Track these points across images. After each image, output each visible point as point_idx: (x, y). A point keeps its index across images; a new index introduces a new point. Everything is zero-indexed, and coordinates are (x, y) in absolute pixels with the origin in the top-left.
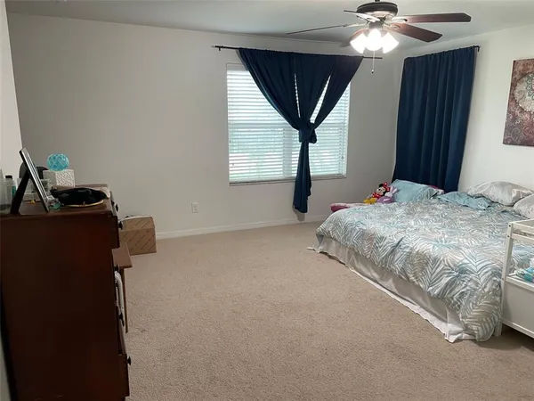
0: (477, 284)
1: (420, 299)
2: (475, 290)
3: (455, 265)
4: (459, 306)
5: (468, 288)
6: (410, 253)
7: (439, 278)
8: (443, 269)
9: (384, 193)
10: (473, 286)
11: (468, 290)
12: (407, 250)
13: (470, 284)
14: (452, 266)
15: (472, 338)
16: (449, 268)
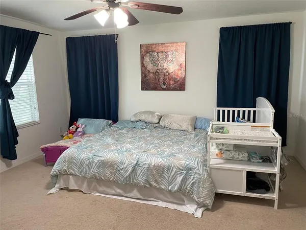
0: (200, 175)
1: (162, 196)
2: (200, 178)
3: (182, 167)
4: (192, 192)
5: (195, 179)
6: (149, 168)
7: (174, 178)
8: (176, 172)
9: (76, 129)
10: (198, 177)
11: (196, 180)
12: (147, 166)
13: (196, 176)
14: (181, 168)
15: (206, 208)
16: (180, 170)
